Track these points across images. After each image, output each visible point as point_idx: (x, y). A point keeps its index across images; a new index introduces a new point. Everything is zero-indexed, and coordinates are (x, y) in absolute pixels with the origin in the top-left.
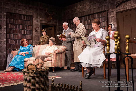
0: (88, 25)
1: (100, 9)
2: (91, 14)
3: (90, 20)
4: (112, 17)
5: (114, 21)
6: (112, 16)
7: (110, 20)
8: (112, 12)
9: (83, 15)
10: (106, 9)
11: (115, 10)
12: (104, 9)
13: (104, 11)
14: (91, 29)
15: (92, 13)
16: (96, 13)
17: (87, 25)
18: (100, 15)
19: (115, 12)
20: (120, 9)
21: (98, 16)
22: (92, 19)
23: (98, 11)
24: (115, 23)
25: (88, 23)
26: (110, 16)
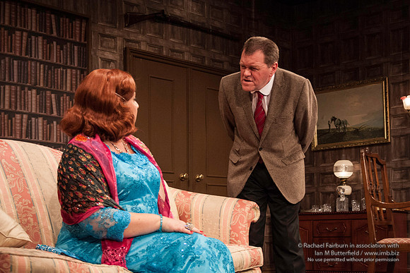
4: (109, 62)
8: (107, 36)
11: (121, 34)
16: (30, 5)
18: (54, 26)
19: (119, 43)
21: (41, 24)
22: (6, 28)
26: (99, 54)
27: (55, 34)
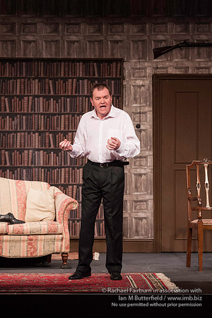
0: (44, 97)
1: (97, 48)
2: (60, 61)
3: (55, 80)
4: (140, 87)
5: (146, 102)
6: (140, 82)
7: (132, 98)
8: (137, 69)
9: (21, 55)
10: (118, 56)
11: (149, 64)
12: (112, 54)
13: (110, 61)
14: (55, 115)
15: (64, 55)
16: (79, 60)
17: (38, 97)
18: (96, 71)
19: (149, 71)
20: (166, 68)
21: (87, 71)
22: (62, 79)
23: (89, 55)
24: (147, 109)
25: (42, 89)
26: (132, 83)
27: (97, 76)
